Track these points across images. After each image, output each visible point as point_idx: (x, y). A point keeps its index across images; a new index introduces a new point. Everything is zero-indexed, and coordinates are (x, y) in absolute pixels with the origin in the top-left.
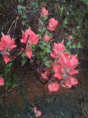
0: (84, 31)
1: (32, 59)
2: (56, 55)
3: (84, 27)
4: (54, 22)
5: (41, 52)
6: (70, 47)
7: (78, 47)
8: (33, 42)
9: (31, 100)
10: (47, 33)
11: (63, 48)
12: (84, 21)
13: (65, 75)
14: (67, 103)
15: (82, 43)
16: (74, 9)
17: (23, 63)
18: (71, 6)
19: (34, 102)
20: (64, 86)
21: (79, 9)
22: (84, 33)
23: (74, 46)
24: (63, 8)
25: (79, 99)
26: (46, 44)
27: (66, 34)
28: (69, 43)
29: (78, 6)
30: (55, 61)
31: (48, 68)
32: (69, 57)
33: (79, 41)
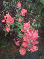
0: (42, 17)
1: (12, 32)
2: (25, 30)
3: (41, 16)
4: (24, 11)
5: (17, 29)
6: (34, 26)
7: (38, 26)
8: (10, 22)
9: (13, 54)
10: (20, 18)
11: (29, 26)
12: (41, 13)
13: (30, 44)
14: (32, 56)
15: (41, 24)
16: (36, 6)
17: (6, 35)
18: (35, 4)
19: (15, 55)
20: (30, 51)
21: (39, 6)
22: (42, 19)
23: (36, 25)
24: (30, 5)
25: (39, 54)
26: (19, 24)
27: (32, 19)
28: (33, 24)
29: (39, 5)
30: (25, 34)
31: (20, 38)
32: (33, 32)
33: (39, 23)
